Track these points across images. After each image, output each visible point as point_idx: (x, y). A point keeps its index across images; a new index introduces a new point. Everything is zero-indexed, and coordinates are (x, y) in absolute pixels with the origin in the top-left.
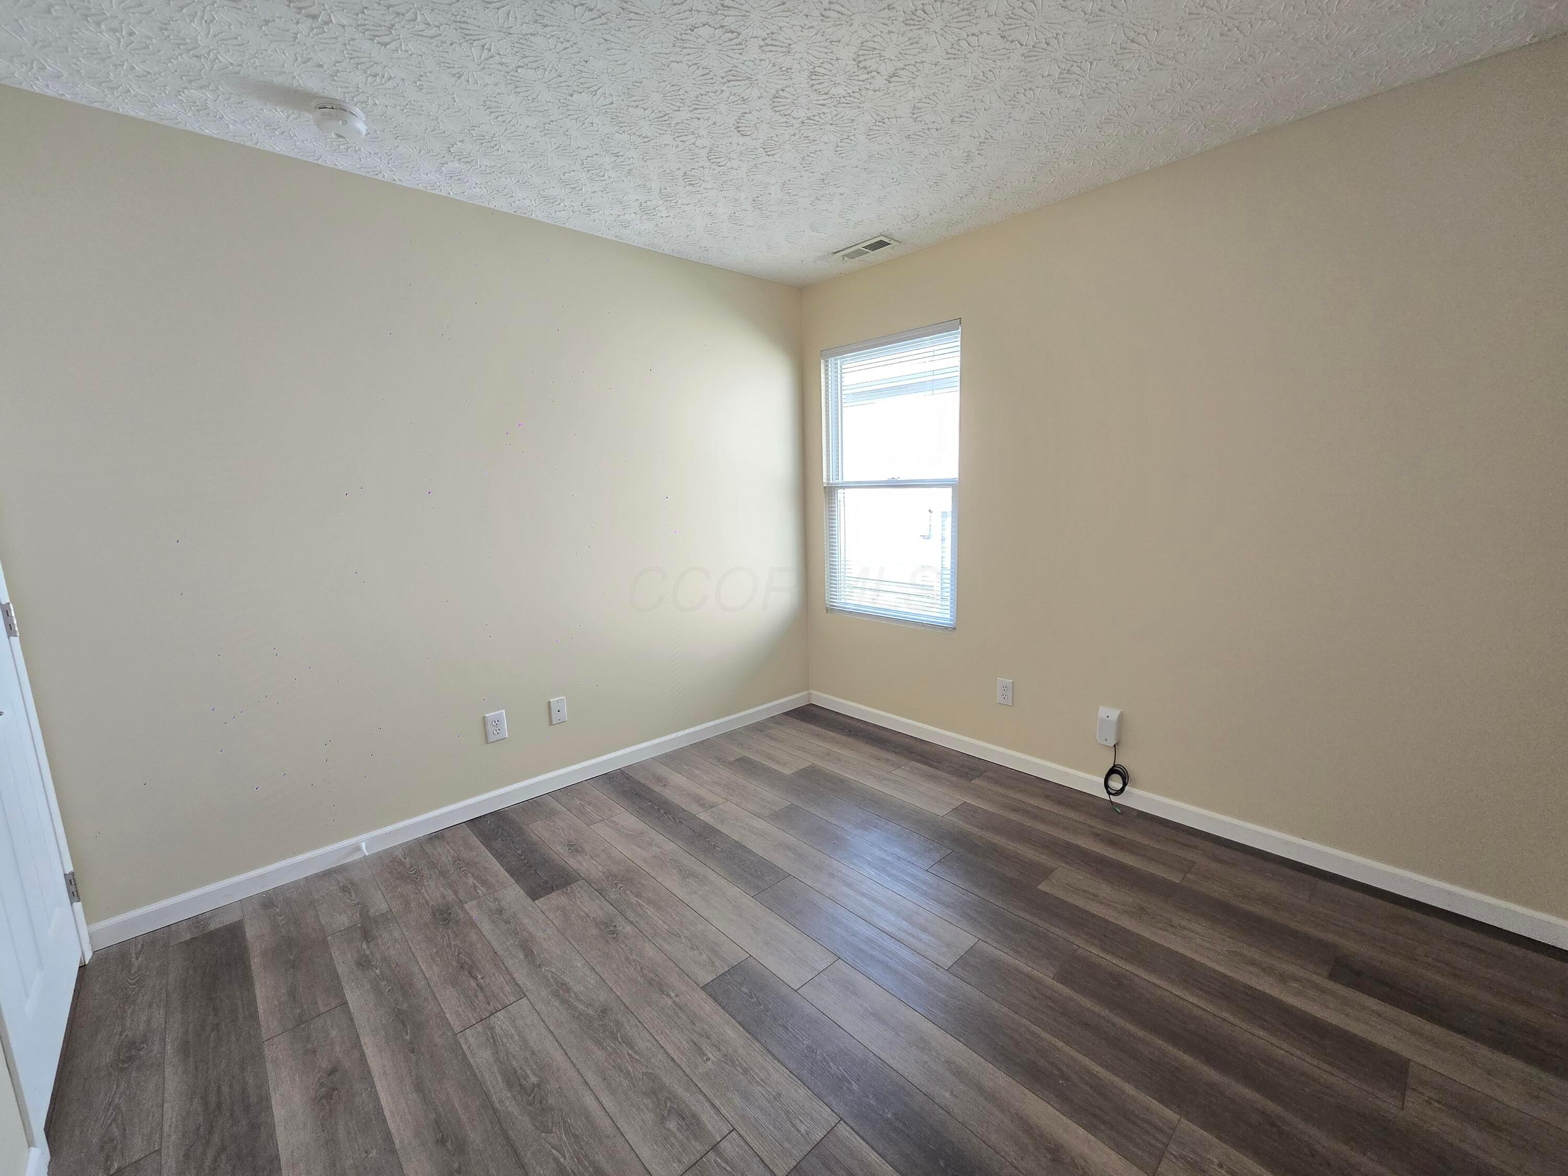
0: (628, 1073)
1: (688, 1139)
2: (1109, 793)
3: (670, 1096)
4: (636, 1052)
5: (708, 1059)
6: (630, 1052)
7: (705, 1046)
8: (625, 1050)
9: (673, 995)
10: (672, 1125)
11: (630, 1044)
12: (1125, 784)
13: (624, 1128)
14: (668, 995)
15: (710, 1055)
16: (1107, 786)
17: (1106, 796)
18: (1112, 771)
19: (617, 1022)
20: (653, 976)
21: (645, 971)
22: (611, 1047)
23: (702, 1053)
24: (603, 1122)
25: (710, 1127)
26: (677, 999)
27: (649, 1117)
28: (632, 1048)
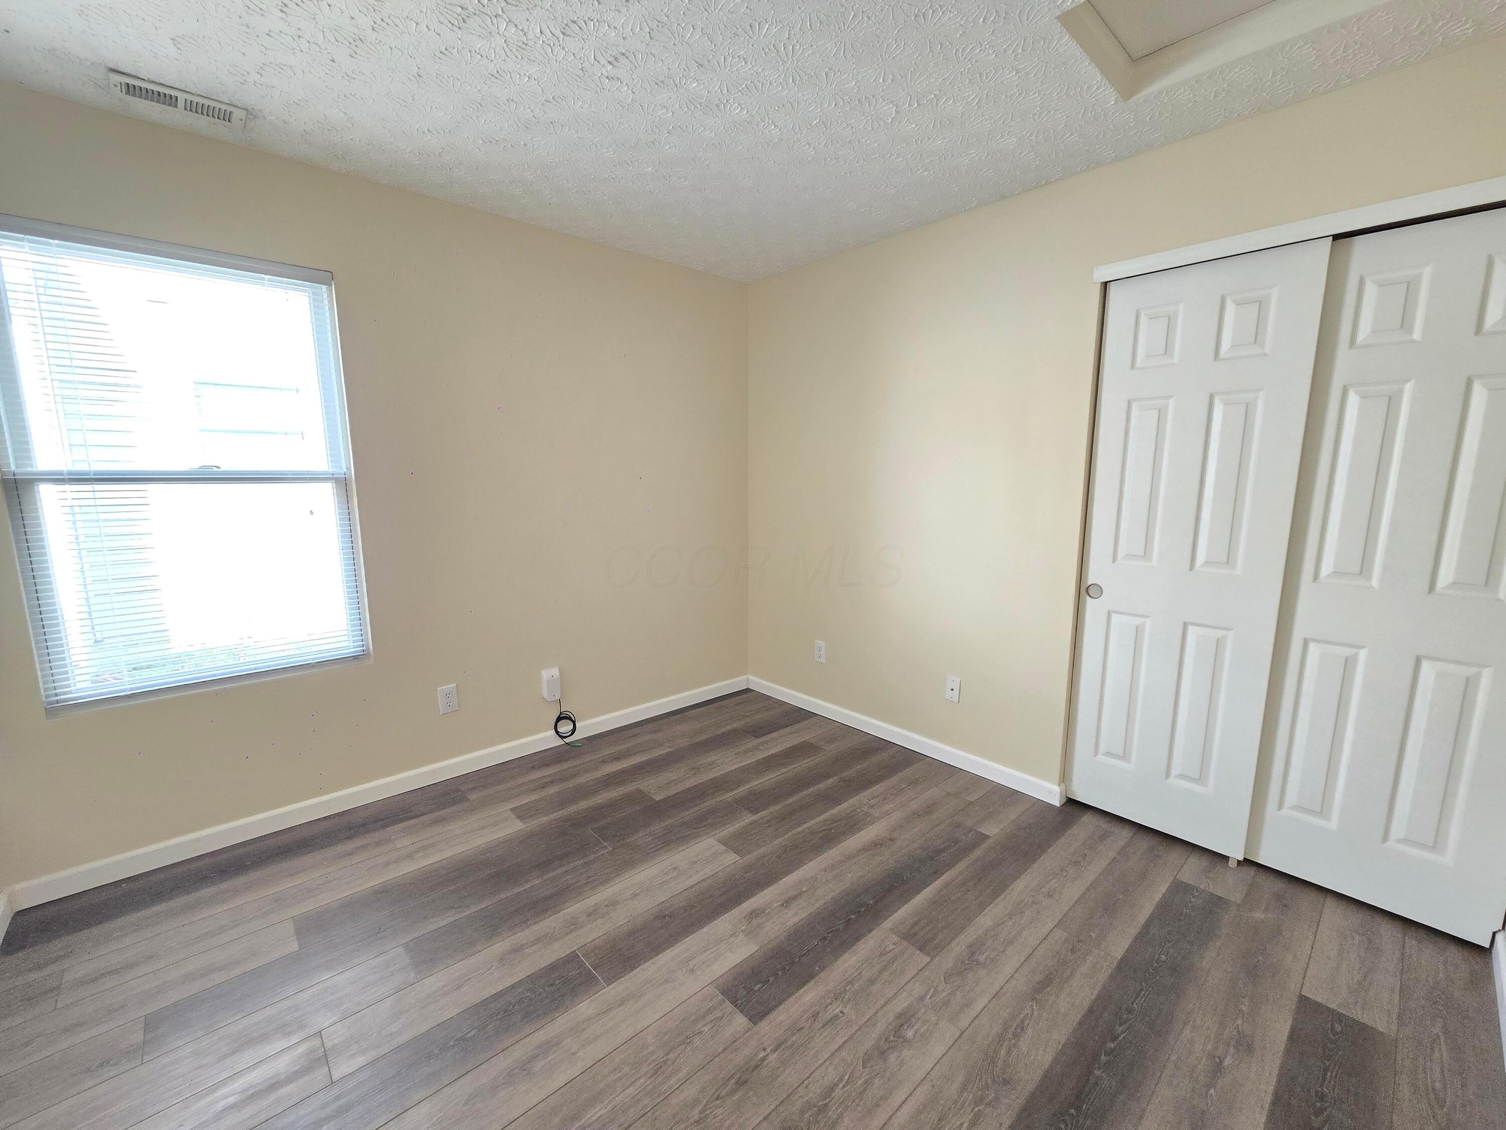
0: (866, 1082)
1: (918, 1019)
2: (562, 737)
3: (883, 1039)
4: (841, 1079)
5: (842, 1012)
6: (841, 1086)
7: (828, 1016)
8: (838, 1092)
9: (762, 1054)
10: (910, 1034)
11: (832, 1089)
12: (574, 723)
13: (921, 1074)
14: (764, 1059)
15: (837, 1011)
16: (557, 732)
17: (560, 742)
18: (559, 719)
19: (802, 1112)
20: (733, 1081)
21: (724, 1093)
22: (837, 1109)
23: (836, 1017)
24: (921, 1095)
25: (905, 1004)
26: (768, 1050)
27: (906, 1053)
28: (836, 1085)
